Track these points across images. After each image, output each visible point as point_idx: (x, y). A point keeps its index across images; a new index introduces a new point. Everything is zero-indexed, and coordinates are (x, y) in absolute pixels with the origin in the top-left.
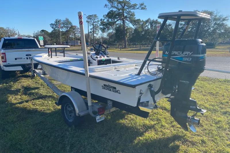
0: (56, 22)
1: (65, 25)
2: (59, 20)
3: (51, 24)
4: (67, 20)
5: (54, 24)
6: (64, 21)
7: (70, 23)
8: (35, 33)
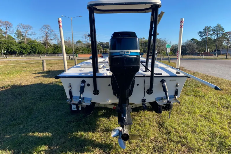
0: (205, 29)
1: (216, 32)
2: (208, 27)
3: (199, 32)
4: (218, 26)
5: (202, 32)
6: (214, 28)
7: (222, 29)
8: (184, 42)
